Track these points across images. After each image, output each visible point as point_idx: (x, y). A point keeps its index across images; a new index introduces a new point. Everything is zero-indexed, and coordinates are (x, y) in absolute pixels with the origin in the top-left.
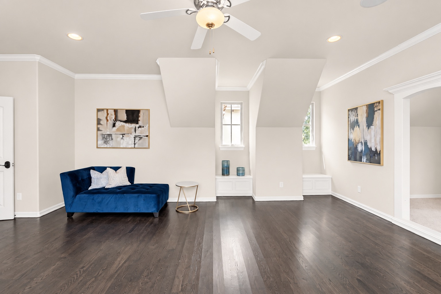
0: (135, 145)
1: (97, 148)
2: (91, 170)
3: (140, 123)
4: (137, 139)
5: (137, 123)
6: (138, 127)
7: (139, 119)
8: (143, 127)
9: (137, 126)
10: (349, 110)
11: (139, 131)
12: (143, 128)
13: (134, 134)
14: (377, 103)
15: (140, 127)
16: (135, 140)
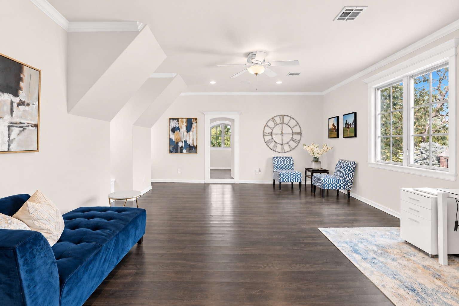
0: (9, 145)
3: (23, 95)
4: (17, 130)
5: (16, 95)
6: (19, 105)
7: (22, 84)
8: (28, 105)
9: (16, 100)
10: (170, 119)
11: (19, 111)
12: (27, 108)
13: (8, 118)
14: (194, 119)
15: (21, 103)
16: (10, 132)
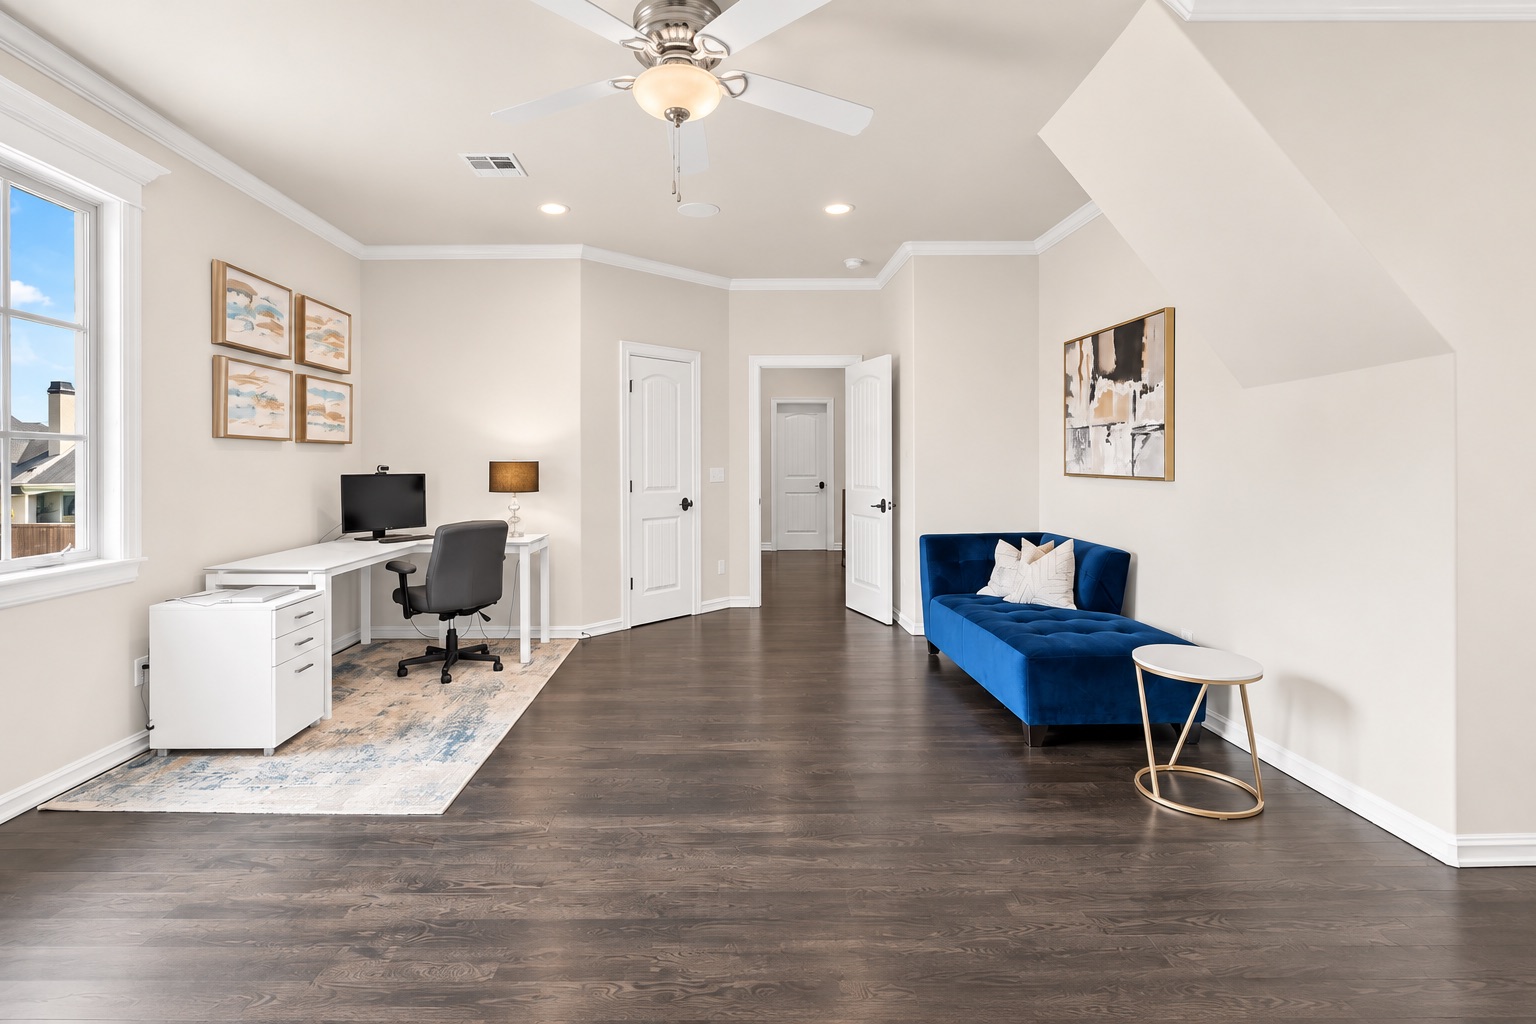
0: (1133, 466)
1: (1066, 474)
2: (1000, 540)
3: (1145, 376)
4: (1140, 439)
5: (1138, 378)
6: (1142, 393)
7: (1144, 356)
8: (1152, 390)
9: (1138, 386)
11: (1142, 407)
12: (1151, 395)
13: (1131, 423)
15: (1144, 391)
16: (1134, 440)
